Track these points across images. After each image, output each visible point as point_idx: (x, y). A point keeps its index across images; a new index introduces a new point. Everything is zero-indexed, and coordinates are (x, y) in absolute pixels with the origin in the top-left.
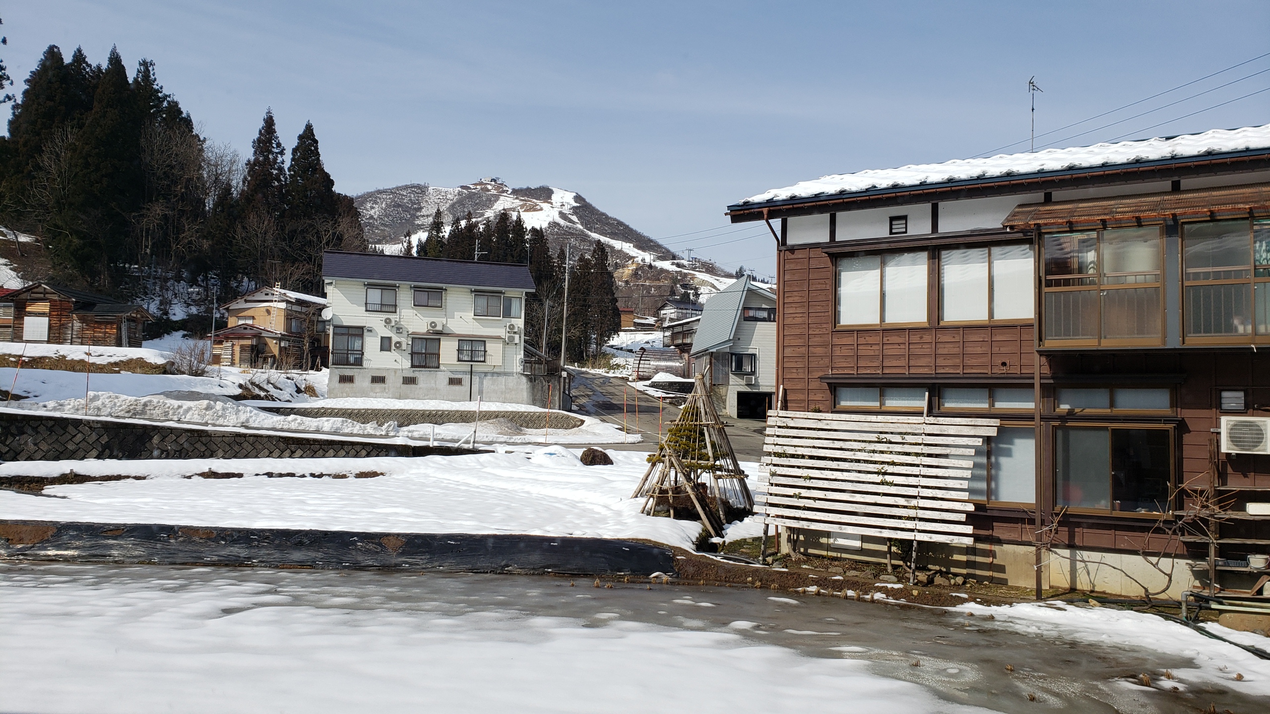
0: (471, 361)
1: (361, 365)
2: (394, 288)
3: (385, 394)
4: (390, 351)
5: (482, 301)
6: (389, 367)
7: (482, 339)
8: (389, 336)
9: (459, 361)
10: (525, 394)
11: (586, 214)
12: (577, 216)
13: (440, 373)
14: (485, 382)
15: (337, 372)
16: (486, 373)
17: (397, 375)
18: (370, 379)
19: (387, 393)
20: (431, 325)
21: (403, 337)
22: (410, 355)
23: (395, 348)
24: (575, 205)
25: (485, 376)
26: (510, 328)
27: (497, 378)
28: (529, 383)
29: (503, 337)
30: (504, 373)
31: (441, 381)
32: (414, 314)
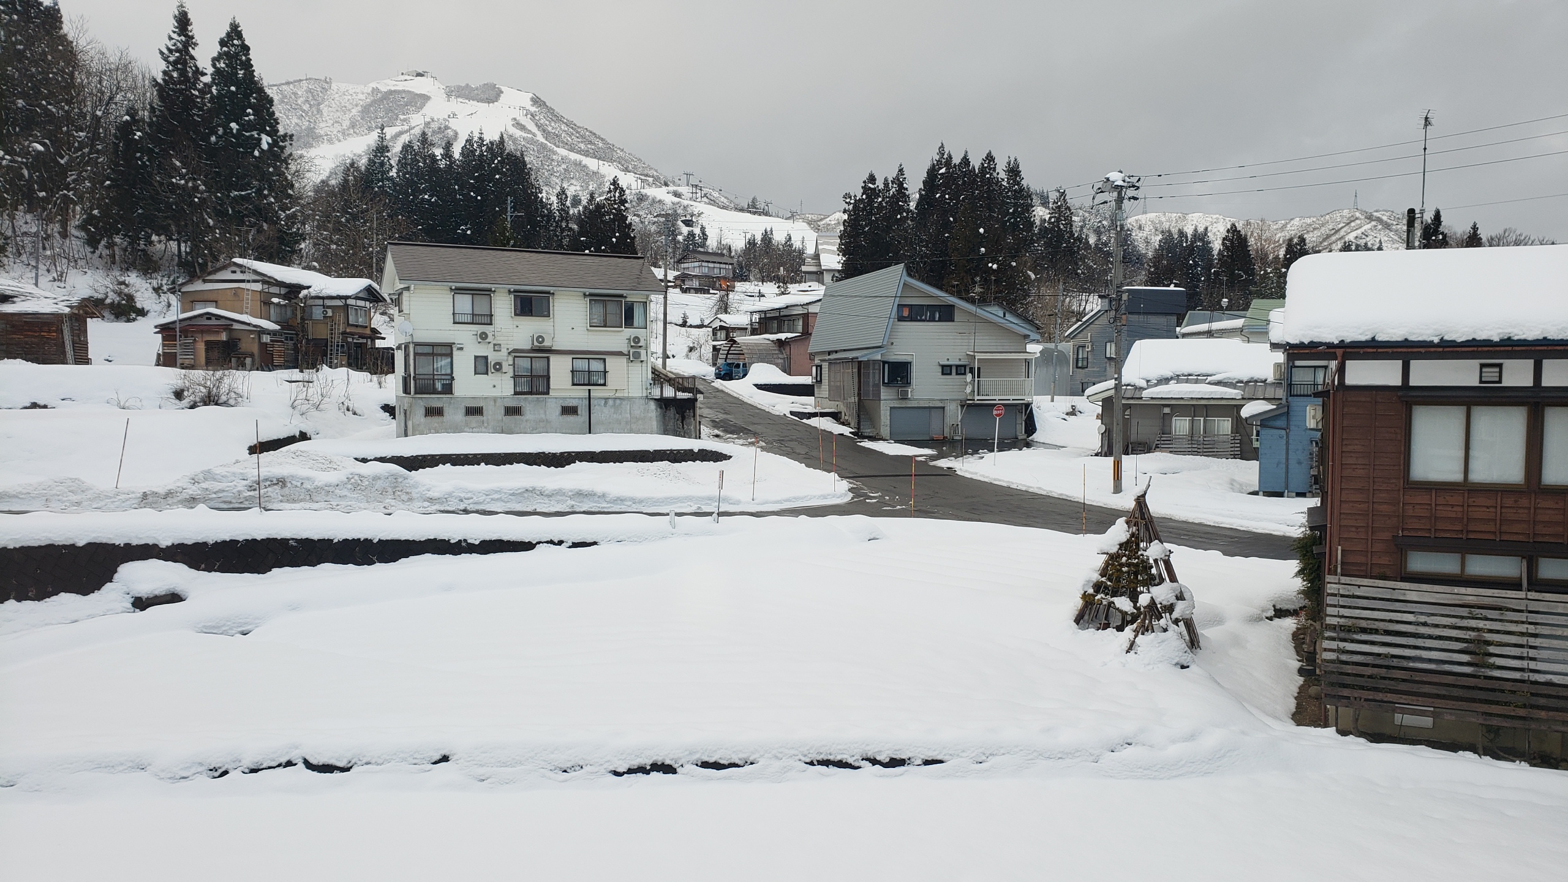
0: (589, 384)
1: (452, 393)
2: (488, 293)
3: (484, 430)
4: (487, 374)
5: (599, 308)
6: (486, 394)
7: (602, 356)
8: (485, 355)
9: (574, 384)
10: (655, 423)
11: (548, 123)
12: (537, 125)
13: (550, 400)
14: (606, 410)
15: (422, 404)
16: (606, 399)
17: (497, 404)
18: (464, 411)
19: (486, 428)
20: (537, 339)
21: (502, 356)
22: (512, 379)
23: (493, 371)
24: (533, 109)
25: (606, 403)
26: (634, 342)
27: (620, 404)
28: (659, 409)
29: (626, 353)
30: (628, 399)
31: (553, 410)
32: (515, 326)
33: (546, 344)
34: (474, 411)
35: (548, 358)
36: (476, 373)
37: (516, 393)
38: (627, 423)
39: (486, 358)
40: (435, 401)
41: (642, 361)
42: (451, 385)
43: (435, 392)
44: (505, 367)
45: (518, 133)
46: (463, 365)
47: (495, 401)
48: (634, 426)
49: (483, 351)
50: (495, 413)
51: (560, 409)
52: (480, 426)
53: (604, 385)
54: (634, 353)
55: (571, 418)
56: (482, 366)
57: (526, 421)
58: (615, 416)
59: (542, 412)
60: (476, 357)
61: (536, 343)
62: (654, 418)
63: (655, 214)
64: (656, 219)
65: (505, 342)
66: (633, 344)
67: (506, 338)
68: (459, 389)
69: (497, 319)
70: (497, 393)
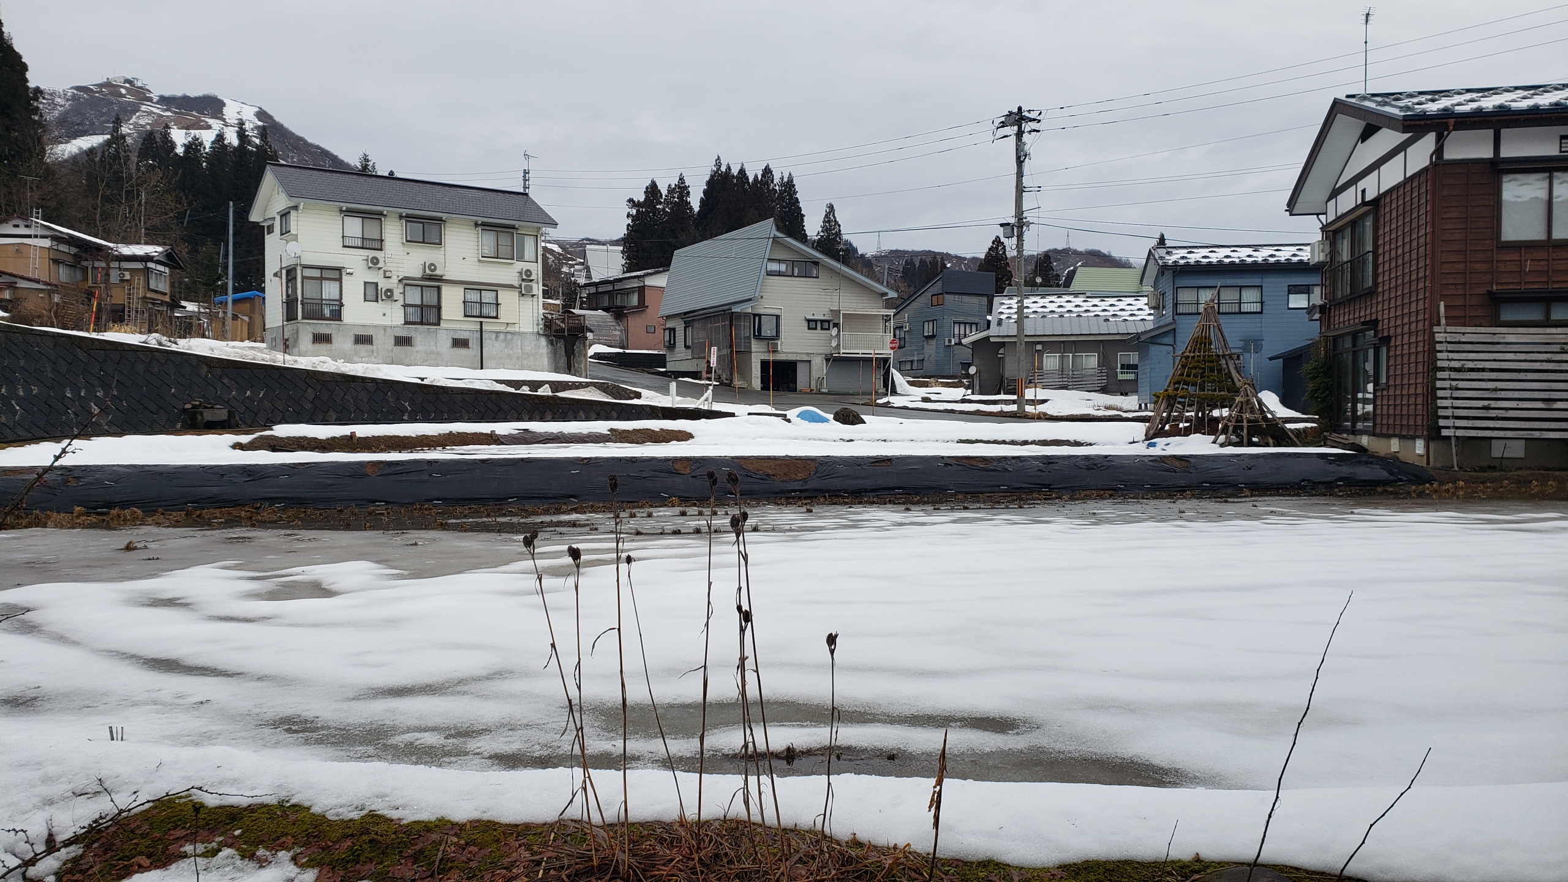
0: (481, 316)
1: (341, 320)
2: (378, 216)
3: (373, 359)
4: (377, 301)
5: (489, 239)
6: (376, 323)
7: (494, 288)
8: (375, 281)
9: (465, 316)
10: (545, 360)
13: (440, 331)
14: (497, 344)
15: (310, 330)
16: (498, 333)
17: (387, 334)
18: (353, 339)
19: (376, 358)
20: (428, 268)
21: (393, 283)
22: (403, 308)
23: (384, 298)
25: (497, 337)
26: (526, 275)
27: (512, 339)
28: (549, 346)
29: (518, 286)
30: (520, 334)
31: (443, 342)
32: (405, 253)
33: (438, 272)
34: (363, 340)
35: (440, 288)
36: (365, 300)
37: (406, 323)
38: (518, 358)
39: (376, 284)
40: (323, 327)
41: (533, 296)
42: (340, 311)
43: (322, 317)
44: (397, 295)
46: (352, 291)
47: (385, 330)
48: (525, 362)
49: (373, 277)
50: (383, 342)
51: (450, 341)
52: (369, 356)
53: (496, 317)
54: (524, 286)
55: (461, 352)
56: (374, 293)
57: (417, 352)
58: (506, 350)
59: (433, 343)
60: (365, 283)
61: (428, 271)
62: (545, 355)
65: (395, 269)
66: (524, 277)
67: (396, 265)
68: (349, 316)
69: (387, 245)
70: (386, 322)
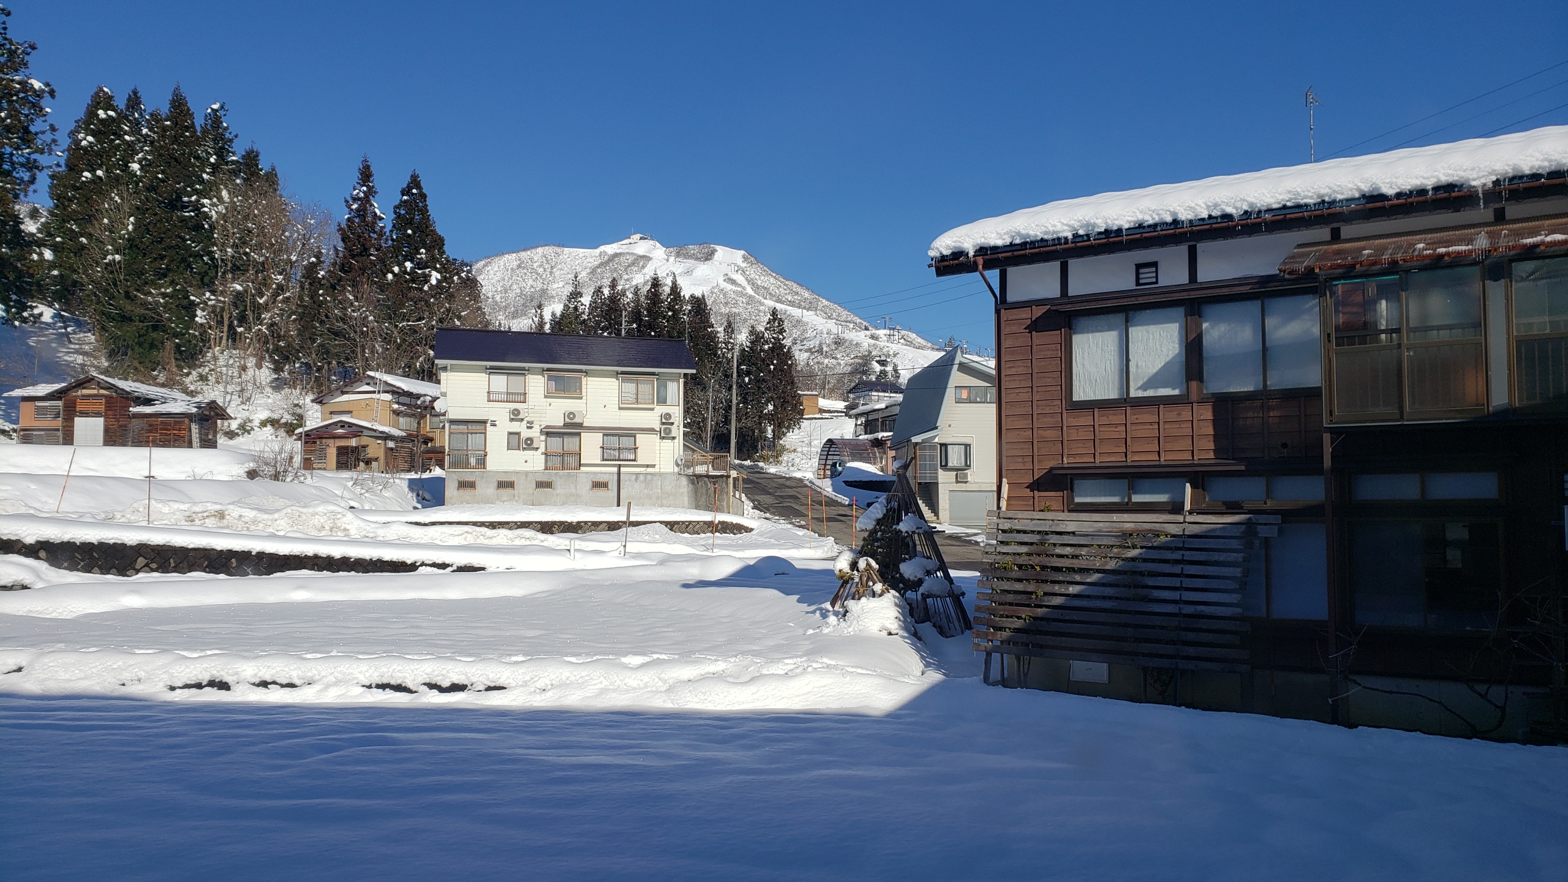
0: (619, 460)
1: (485, 468)
2: (522, 372)
3: (513, 503)
4: (519, 449)
5: (629, 385)
6: (518, 469)
7: (630, 433)
8: (518, 431)
9: (603, 460)
10: (686, 499)
11: (757, 277)
12: (747, 279)
13: (581, 475)
14: (637, 486)
15: (455, 477)
16: (637, 474)
17: (529, 479)
18: (496, 484)
19: (517, 501)
20: (568, 417)
21: (535, 433)
22: (544, 456)
23: (524, 446)
24: (744, 265)
25: (636, 479)
26: (666, 419)
27: (651, 480)
28: (690, 485)
29: (658, 430)
30: (661, 474)
31: (585, 486)
32: (548, 404)
33: (577, 420)
34: (505, 485)
35: (579, 434)
36: (509, 448)
37: (546, 469)
38: (658, 498)
39: (518, 434)
40: (467, 475)
41: (674, 438)
42: (484, 459)
43: (467, 465)
44: (538, 443)
45: (729, 287)
46: (496, 439)
47: (526, 476)
48: (665, 502)
49: (516, 427)
50: (525, 487)
51: (591, 483)
52: (511, 500)
53: (635, 460)
54: (665, 429)
55: (601, 493)
56: (516, 442)
57: (557, 495)
58: (646, 491)
59: (572, 486)
60: (510, 433)
61: (567, 420)
62: (686, 493)
63: (852, 356)
64: (853, 361)
65: (537, 419)
66: (664, 421)
67: (538, 415)
68: (492, 464)
69: (530, 397)
70: (527, 468)
